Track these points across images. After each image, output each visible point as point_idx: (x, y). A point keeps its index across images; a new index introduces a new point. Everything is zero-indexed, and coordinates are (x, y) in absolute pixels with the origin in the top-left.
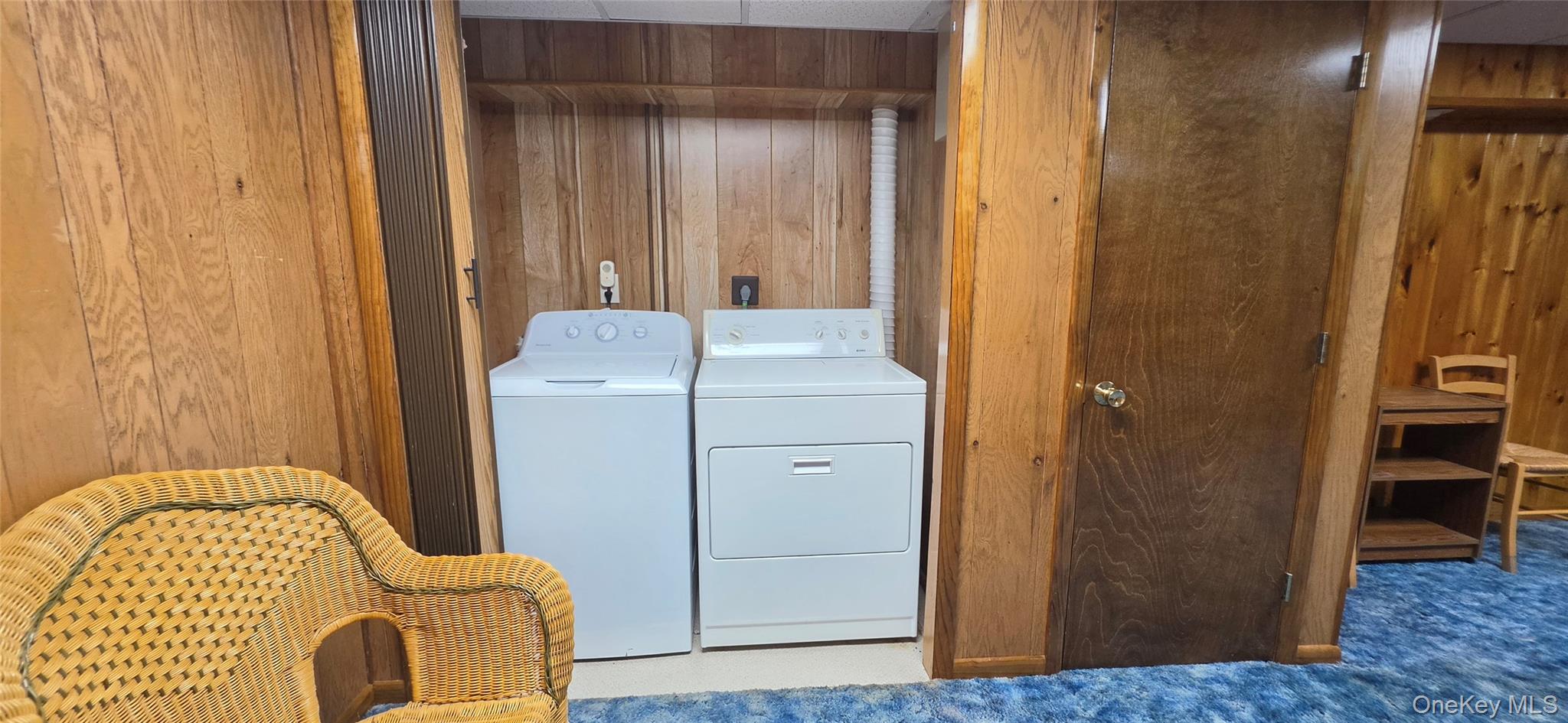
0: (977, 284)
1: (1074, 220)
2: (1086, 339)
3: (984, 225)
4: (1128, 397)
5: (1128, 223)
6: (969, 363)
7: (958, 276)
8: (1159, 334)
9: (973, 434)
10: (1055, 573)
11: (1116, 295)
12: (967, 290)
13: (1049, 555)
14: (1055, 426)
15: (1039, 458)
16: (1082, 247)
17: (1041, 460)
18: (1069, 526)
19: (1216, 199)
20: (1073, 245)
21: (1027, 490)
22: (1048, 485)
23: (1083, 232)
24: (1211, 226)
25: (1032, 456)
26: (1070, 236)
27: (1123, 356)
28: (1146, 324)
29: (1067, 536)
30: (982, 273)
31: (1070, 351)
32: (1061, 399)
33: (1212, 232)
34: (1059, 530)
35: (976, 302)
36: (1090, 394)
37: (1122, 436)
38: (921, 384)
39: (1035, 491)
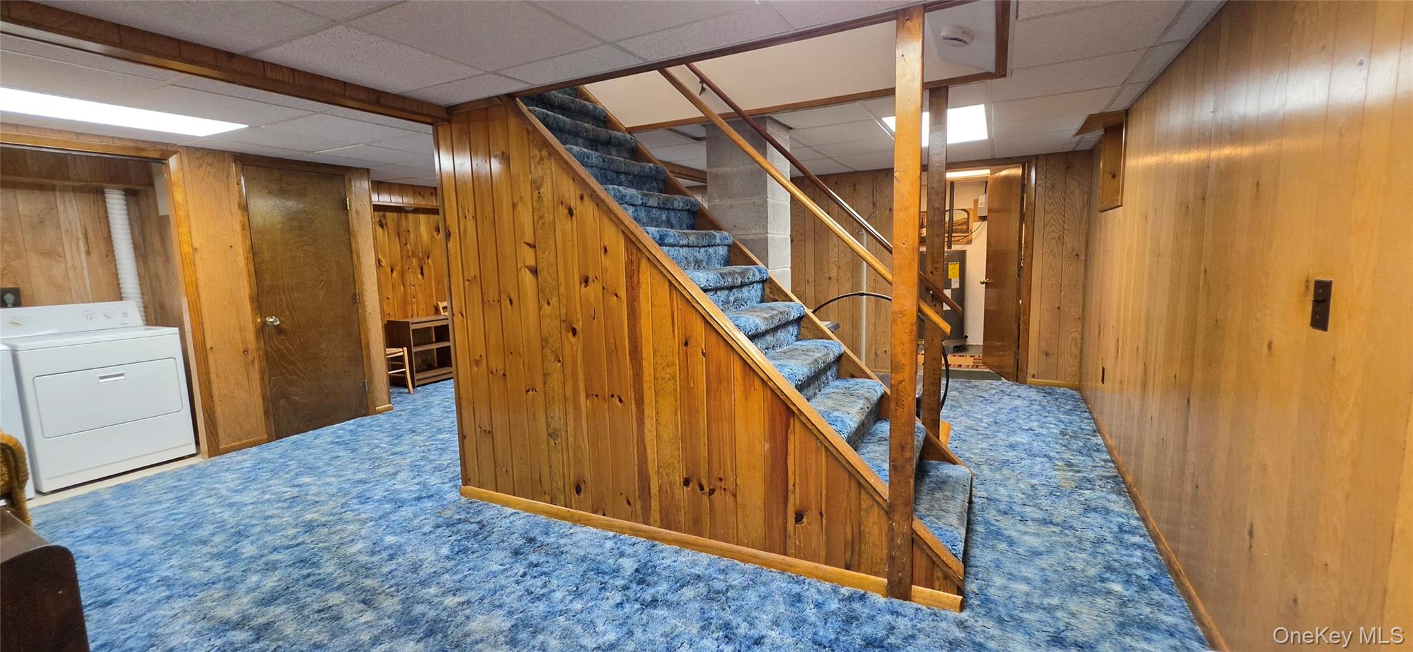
0: (198, 281)
1: (242, 254)
2: (258, 301)
3: (197, 257)
4: (280, 321)
5: (267, 255)
6: (201, 314)
7: (188, 278)
8: (290, 298)
9: (209, 345)
10: (264, 399)
11: (268, 283)
12: (194, 282)
13: (259, 392)
14: (251, 336)
15: (245, 351)
16: (247, 264)
17: (247, 351)
18: (266, 377)
19: (303, 246)
20: (243, 264)
21: (243, 365)
22: (253, 362)
23: (247, 258)
24: (302, 255)
25: (242, 350)
26: (241, 261)
27: (276, 305)
28: (284, 293)
29: (267, 382)
30: (201, 276)
31: (251, 305)
32: (251, 326)
33: (304, 257)
34: (262, 379)
35: (200, 289)
36: (264, 324)
37: (283, 337)
38: (176, 330)
39: (246, 365)
